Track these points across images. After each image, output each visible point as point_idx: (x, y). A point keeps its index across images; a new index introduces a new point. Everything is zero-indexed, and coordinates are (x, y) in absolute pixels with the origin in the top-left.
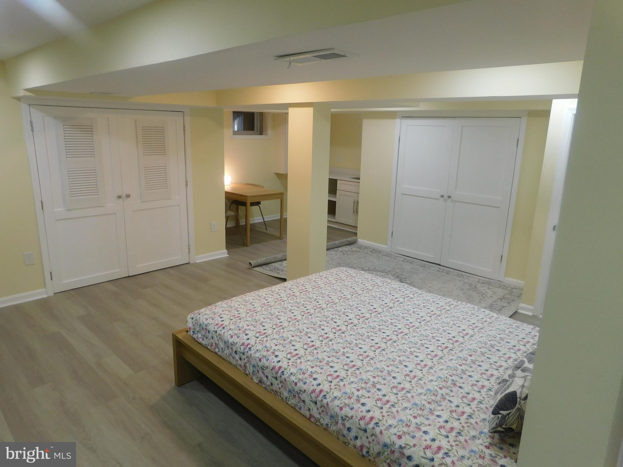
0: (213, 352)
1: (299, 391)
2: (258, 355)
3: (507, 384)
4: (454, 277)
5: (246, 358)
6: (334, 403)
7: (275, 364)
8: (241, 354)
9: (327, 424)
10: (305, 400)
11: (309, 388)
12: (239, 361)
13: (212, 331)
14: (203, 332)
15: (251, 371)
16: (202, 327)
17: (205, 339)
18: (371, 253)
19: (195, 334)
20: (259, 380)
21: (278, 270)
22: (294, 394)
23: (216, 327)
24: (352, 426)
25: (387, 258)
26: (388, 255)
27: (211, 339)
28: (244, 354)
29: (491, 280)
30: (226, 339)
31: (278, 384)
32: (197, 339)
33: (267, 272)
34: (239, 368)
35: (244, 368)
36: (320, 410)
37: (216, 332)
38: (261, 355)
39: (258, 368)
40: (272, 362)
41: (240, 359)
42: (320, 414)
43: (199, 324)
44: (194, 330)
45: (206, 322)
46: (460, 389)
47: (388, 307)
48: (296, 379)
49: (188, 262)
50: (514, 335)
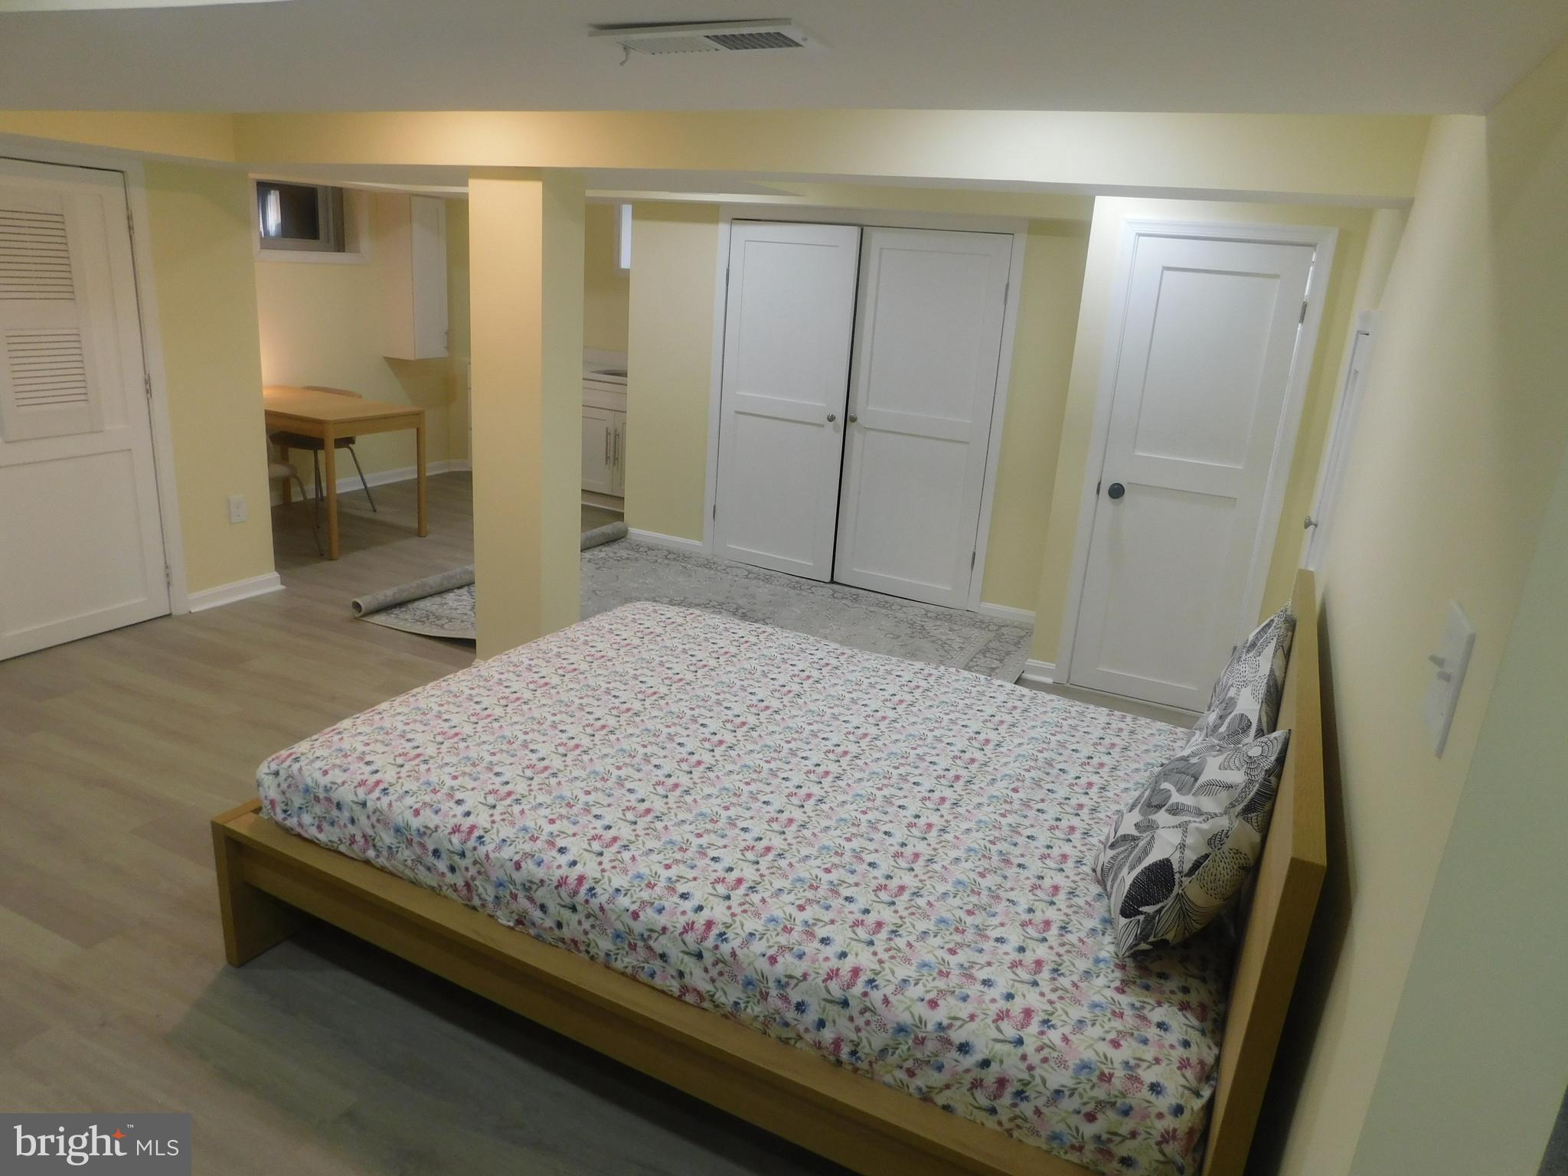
0: (356, 860)
1: (646, 934)
2: (507, 853)
3: (1140, 845)
4: (872, 609)
5: (470, 866)
6: (752, 948)
7: (565, 871)
8: (456, 858)
9: (736, 1004)
10: (667, 952)
11: (675, 920)
12: (449, 875)
13: (351, 803)
14: (318, 810)
15: (490, 899)
16: (312, 796)
17: (326, 826)
18: (666, 562)
19: (289, 815)
20: (517, 917)
21: (439, 618)
22: (632, 941)
23: (361, 791)
24: (806, 998)
25: (706, 571)
26: (708, 564)
27: (350, 826)
28: (463, 855)
29: (952, 611)
30: (399, 821)
31: (580, 923)
32: (299, 830)
33: (409, 627)
34: (450, 893)
35: (465, 892)
36: (714, 972)
37: (364, 804)
38: (517, 853)
39: (511, 887)
40: (554, 867)
41: (453, 869)
42: (713, 981)
43: (301, 786)
44: (287, 805)
45: (324, 781)
46: (1021, 871)
47: (791, 695)
48: (634, 902)
49: (168, 612)
50: (1081, 733)
